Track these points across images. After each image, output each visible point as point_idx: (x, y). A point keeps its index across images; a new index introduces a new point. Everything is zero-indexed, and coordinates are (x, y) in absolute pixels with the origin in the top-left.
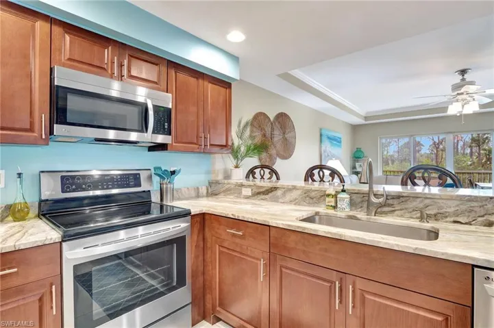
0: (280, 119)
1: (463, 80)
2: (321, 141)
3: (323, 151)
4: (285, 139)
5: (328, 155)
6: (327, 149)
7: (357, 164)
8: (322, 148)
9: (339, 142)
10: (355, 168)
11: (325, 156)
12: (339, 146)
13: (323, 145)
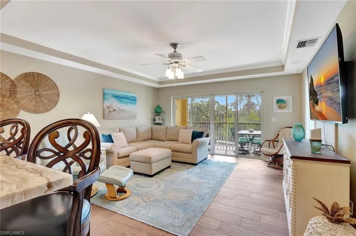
0: (30, 78)
2: (104, 99)
3: (105, 107)
4: (39, 95)
5: (114, 110)
6: (114, 105)
7: (156, 117)
8: (105, 104)
9: (133, 100)
10: (155, 120)
11: (110, 111)
12: (132, 103)
13: (105, 102)
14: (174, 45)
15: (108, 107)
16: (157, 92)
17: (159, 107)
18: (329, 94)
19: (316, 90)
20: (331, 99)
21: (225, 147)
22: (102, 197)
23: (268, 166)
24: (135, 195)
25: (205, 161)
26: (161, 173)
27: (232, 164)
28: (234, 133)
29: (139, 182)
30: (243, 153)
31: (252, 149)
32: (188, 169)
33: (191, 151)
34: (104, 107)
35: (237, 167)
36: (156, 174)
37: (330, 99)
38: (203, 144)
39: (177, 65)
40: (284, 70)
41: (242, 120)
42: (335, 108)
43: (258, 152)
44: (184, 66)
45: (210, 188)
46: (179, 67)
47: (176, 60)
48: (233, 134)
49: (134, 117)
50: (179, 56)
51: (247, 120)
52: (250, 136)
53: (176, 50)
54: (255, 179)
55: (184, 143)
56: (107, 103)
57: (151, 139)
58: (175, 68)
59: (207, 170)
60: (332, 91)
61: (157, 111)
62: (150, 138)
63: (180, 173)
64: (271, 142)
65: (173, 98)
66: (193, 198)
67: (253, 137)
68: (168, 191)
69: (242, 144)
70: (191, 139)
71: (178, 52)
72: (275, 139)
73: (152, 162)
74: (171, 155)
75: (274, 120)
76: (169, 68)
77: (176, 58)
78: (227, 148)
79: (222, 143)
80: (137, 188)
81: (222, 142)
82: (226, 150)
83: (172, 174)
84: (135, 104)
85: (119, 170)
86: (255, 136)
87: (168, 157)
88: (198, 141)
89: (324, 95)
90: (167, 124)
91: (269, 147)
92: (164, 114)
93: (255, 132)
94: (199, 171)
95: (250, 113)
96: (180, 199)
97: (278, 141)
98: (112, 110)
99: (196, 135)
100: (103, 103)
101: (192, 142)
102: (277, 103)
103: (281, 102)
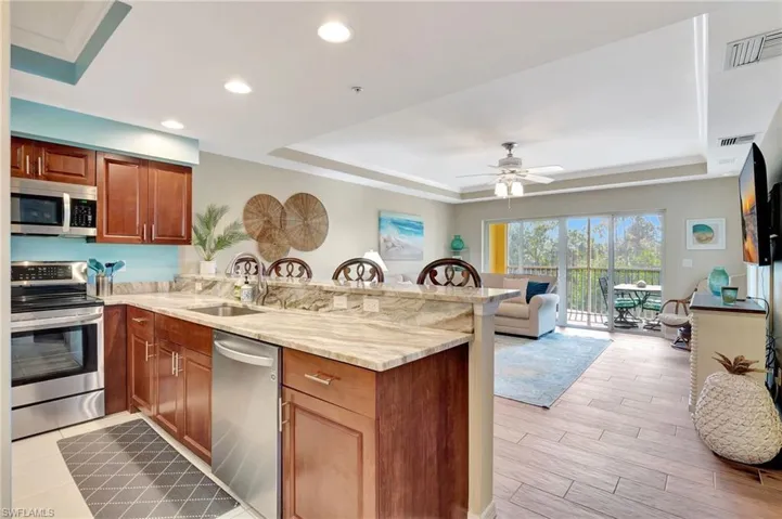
0: (299, 202)
1: (510, 155)
2: (380, 227)
3: (382, 240)
4: (308, 225)
5: (393, 246)
6: (393, 237)
8: (381, 237)
9: (418, 228)
11: (387, 246)
12: (416, 233)
13: (382, 231)
14: (509, 146)
15: (385, 241)
16: (454, 210)
17: (458, 239)
19: (745, 218)
21: (587, 315)
23: (674, 348)
25: (551, 334)
27: (604, 341)
28: (606, 289)
30: (624, 325)
31: (644, 320)
32: (524, 343)
33: (527, 316)
35: (612, 346)
38: (549, 303)
39: (514, 176)
40: (706, 172)
41: (621, 263)
43: (654, 325)
46: (516, 179)
47: (513, 169)
48: (605, 291)
49: (420, 257)
50: (517, 163)
51: (634, 264)
52: (639, 294)
53: (512, 153)
54: (646, 361)
56: (384, 235)
58: (510, 180)
59: (558, 347)
61: (455, 245)
63: (512, 348)
64: (681, 305)
65: (486, 223)
67: (646, 298)
69: (622, 310)
70: (525, 295)
71: (514, 156)
75: (687, 263)
77: (511, 166)
78: (589, 317)
82: (589, 320)
84: (422, 234)
86: (648, 294)
88: (541, 299)
89: (750, 227)
91: (677, 313)
92: (469, 251)
93: (649, 288)
94: (544, 347)
95: (640, 249)
98: (390, 244)
99: (535, 289)
100: (379, 235)
101: (528, 302)
102: (694, 231)
103: (701, 230)
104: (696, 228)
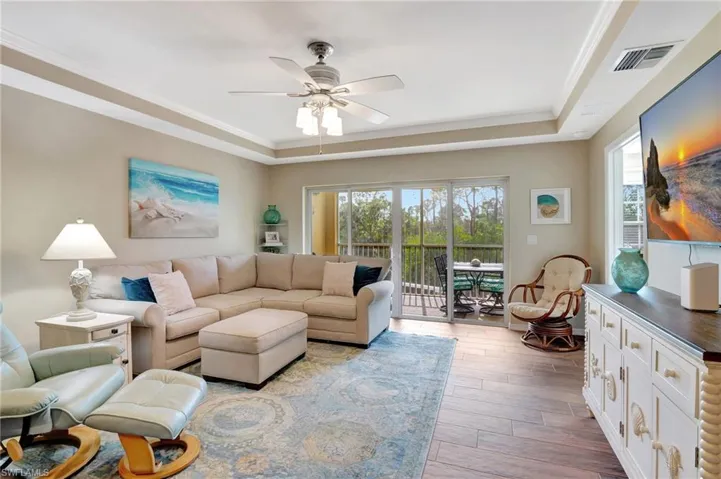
1: (321, 64)
3: (135, 206)
5: (160, 215)
6: (159, 203)
7: (267, 233)
8: (132, 200)
9: (210, 191)
10: (264, 240)
11: (146, 217)
12: (209, 199)
13: (134, 193)
14: (319, 48)
15: (141, 208)
16: (268, 174)
17: (273, 210)
18: (697, 187)
19: (665, 175)
20: (700, 197)
21: (419, 298)
22: (110, 470)
23: (525, 344)
24: (211, 453)
25: (384, 335)
26: (282, 377)
27: (447, 341)
29: (223, 408)
30: (463, 312)
31: (477, 302)
32: (348, 359)
33: (353, 316)
34: (129, 208)
35: (459, 349)
36: (271, 379)
37: (698, 198)
38: (382, 295)
39: (325, 99)
40: (556, 131)
42: (708, 217)
43: (492, 308)
44: (344, 104)
45: (414, 413)
46: (331, 104)
47: (325, 86)
48: (440, 272)
49: (214, 233)
50: (330, 76)
52: (473, 274)
53: (324, 60)
55: (334, 294)
56: (139, 197)
57: (255, 286)
58: (321, 106)
59: (393, 362)
60: (703, 182)
61: (269, 218)
62: (253, 281)
63: (330, 372)
64: (529, 290)
65: (308, 190)
66: (374, 452)
68: (305, 434)
70: (352, 284)
71: (327, 65)
72: (537, 281)
73: (259, 351)
74: (306, 326)
75: (532, 240)
76: (304, 105)
77: (323, 82)
78: (423, 300)
79: (413, 289)
80: (217, 429)
81: (413, 285)
82: (423, 305)
83: (311, 376)
85: (163, 385)
87: (299, 333)
88: (371, 291)
89: (685, 187)
90: (292, 250)
91: (525, 301)
92: (287, 226)
94: (376, 365)
96: (341, 459)
97: (542, 287)
98: (152, 213)
99: (365, 277)
100: (129, 197)
101: (355, 293)
102: (539, 202)
103: (547, 201)
104: (542, 199)
